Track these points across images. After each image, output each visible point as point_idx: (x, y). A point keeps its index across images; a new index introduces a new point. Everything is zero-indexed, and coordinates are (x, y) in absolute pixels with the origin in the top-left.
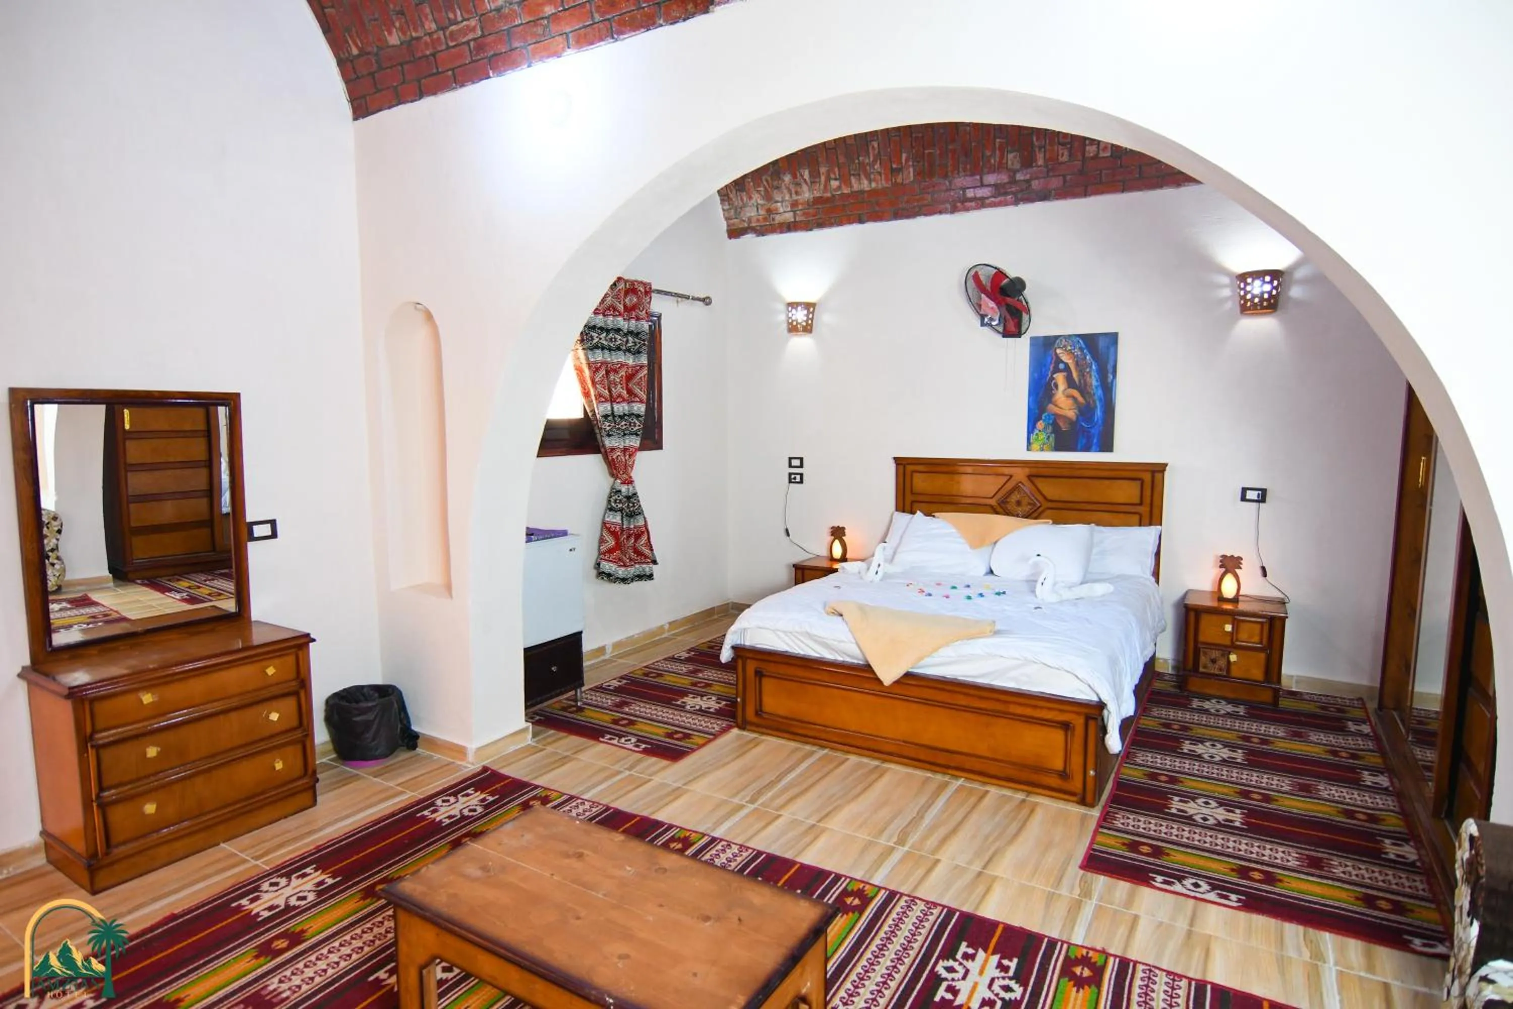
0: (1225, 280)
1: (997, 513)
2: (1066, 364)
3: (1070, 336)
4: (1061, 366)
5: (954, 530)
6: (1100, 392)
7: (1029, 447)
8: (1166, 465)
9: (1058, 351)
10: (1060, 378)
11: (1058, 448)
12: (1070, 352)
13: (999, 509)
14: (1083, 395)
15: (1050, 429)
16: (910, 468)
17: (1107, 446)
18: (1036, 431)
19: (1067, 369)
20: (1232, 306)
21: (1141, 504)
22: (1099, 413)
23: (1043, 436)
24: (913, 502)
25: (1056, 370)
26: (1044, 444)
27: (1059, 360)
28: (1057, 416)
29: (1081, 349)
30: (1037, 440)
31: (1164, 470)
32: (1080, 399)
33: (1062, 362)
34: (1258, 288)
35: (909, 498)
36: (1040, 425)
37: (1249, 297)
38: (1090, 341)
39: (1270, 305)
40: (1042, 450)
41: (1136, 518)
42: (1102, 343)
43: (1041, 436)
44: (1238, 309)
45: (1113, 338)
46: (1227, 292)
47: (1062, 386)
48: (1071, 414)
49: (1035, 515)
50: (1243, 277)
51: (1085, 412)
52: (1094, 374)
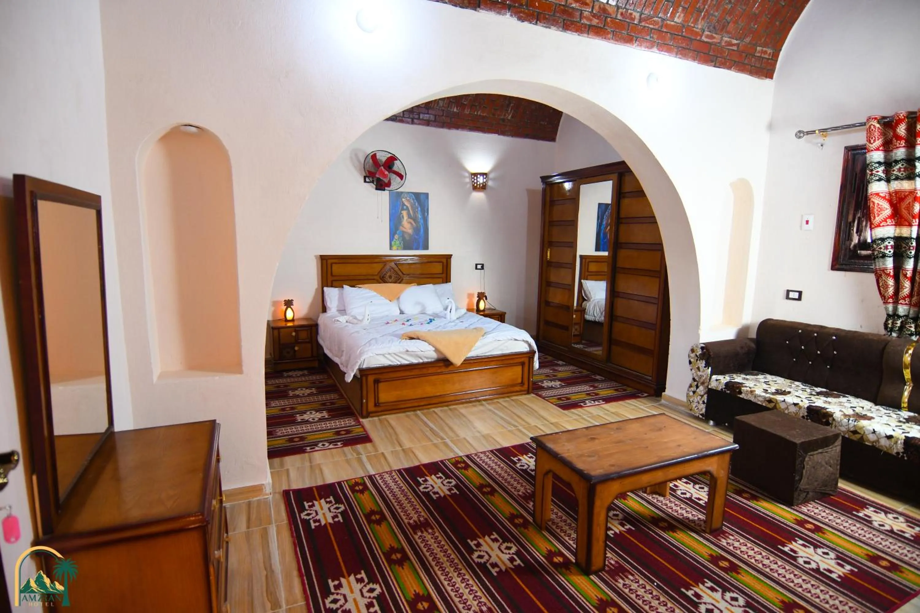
0: (467, 175)
1: (380, 283)
2: (407, 207)
3: (409, 193)
4: (405, 207)
5: (375, 293)
6: (422, 221)
7: (391, 248)
8: (452, 255)
9: (403, 200)
10: (404, 213)
11: (405, 248)
12: (408, 201)
13: (381, 281)
14: (415, 223)
15: (401, 238)
16: (330, 261)
17: (426, 247)
18: (394, 240)
19: (407, 209)
20: (469, 186)
21: (442, 273)
22: (422, 230)
23: (398, 242)
24: (332, 281)
25: (403, 209)
26: (398, 246)
27: (404, 205)
28: (403, 232)
29: (413, 199)
30: (395, 244)
31: (451, 258)
32: (414, 224)
33: (405, 205)
34: (481, 180)
35: (330, 278)
36: (396, 237)
37: (478, 183)
38: (417, 196)
39: (483, 187)
40: (397, 249)
41: (441, 280)
42: (422, 197)
43: (397, 242)
44: (472, 188)
45: (427, 195)
46: (468, 180)
47: (406, 218)
48: (410, 231)
49: (399, 281)
50: (475, 175)
51: (417, 230)
52: (419, 212)
